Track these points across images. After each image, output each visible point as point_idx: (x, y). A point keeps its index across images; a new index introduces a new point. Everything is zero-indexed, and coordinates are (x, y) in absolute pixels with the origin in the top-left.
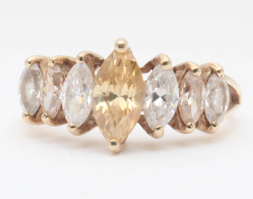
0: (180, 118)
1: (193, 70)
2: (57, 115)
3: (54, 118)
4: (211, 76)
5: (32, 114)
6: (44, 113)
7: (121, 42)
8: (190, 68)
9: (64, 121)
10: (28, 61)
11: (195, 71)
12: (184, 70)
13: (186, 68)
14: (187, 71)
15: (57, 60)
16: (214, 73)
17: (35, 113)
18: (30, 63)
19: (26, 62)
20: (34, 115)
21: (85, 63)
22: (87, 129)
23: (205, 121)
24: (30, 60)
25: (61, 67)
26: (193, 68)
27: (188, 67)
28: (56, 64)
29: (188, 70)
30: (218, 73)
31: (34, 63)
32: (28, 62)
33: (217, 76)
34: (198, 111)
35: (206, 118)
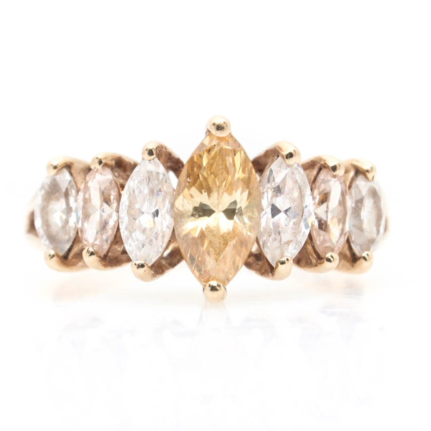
0: (313, 247)
1: (332, 167)
2: (108, 251)
3: (103, 256)
4: (356, 179)
5: (62, 254)
6: (87, 248)
7: (219, 121)
8: (325, 163)
9: (117, 262)
10: (52, 165)
11: (334, 168)
12: (313, 168)
13: (319, 165)
14: (320, 169)
15: (106, 158)
16: (360, 174)
17: (66, 252)
18: (55, 167)
19: (48, 167)
20: (65, 254)
21: (156, 159)
22: (160, 271)
23: (348, 253)
24: (55, 164)
25: (112, 170)
26: (331, 164)
27: (323, 162)
28: (106, 165)
29: (322, 167)
30: (367, 174)
31: (62, 168)
32: (51, 167)
33: (366, 179)
34: (341, 235)
35: (350, 248)
